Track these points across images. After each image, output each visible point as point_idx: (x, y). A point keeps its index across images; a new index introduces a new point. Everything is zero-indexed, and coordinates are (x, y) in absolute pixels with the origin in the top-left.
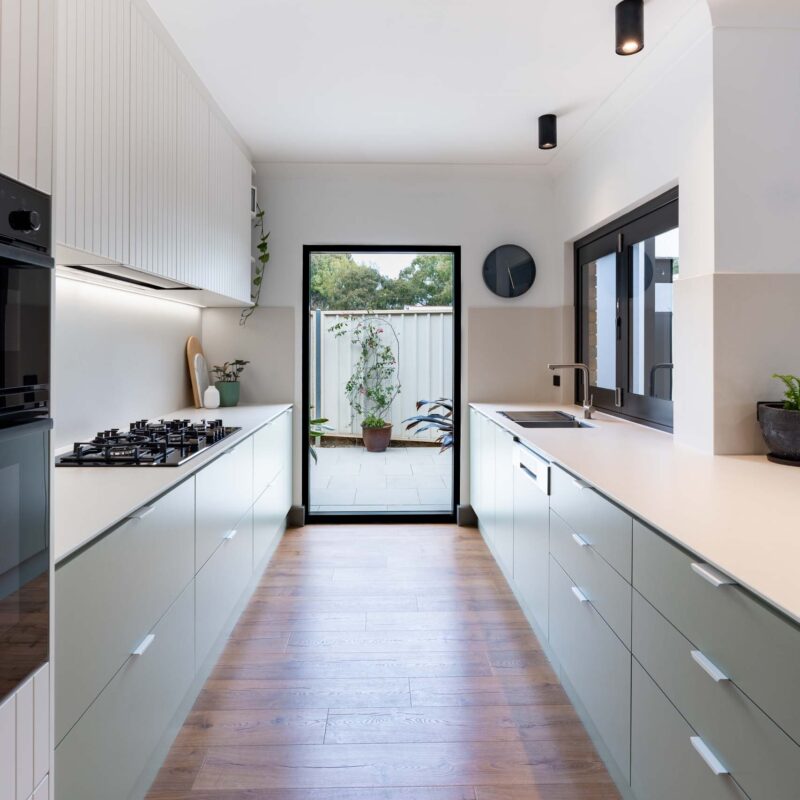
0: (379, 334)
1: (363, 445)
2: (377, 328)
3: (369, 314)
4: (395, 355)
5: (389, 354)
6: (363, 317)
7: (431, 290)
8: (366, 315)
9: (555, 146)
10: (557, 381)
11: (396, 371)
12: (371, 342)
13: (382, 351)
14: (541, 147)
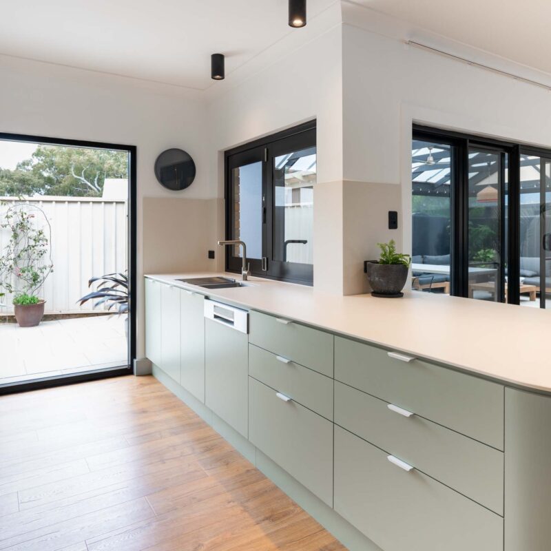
0: (30, 219)
1: (15, 321)
2: (28, 214)
3: (20, 200)
4: (48, 238)
5: (41, 236)
6: (14, 203)
7: (49, 181)
8: (16, 201)
9: (223, 78)
10: (211, 255)
11: (48, 252)
12: (22, 226)
13: (35, 234)
14: (213, 78)
